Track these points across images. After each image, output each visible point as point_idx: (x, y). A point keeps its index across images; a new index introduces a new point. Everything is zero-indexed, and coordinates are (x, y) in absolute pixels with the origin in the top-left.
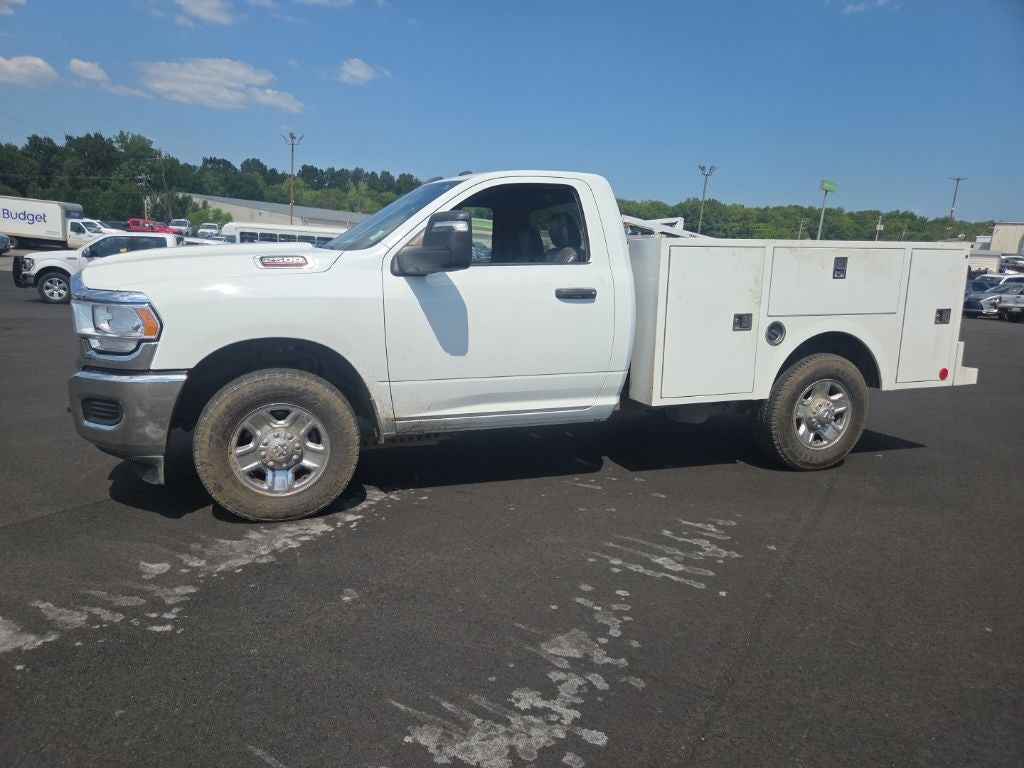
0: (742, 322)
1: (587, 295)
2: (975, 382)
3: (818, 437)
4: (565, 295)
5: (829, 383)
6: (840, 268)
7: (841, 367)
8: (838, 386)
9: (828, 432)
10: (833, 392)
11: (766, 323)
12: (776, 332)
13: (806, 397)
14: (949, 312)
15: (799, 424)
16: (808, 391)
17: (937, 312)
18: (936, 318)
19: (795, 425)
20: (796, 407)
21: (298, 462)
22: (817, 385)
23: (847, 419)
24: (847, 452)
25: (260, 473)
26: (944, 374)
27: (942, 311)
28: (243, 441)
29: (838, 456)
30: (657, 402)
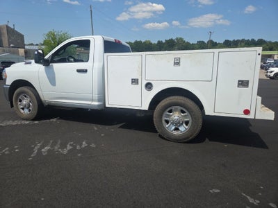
0: (135, 81)
1: (85, 71)
2: (273, 119)
3: (177, 129)
4: (79, 71)
5: (179, 108)
7: (183, 102)
8: (184, 110)
10: (183, 112)
11: (145, 82)
12: (149, 86)
13: (170, 111)
14: (247, 82)
15: (167, 122)
16: (169, 109)
17: (239, 81)
18: (239, 84)
19: (164, 122)
20: (164, 115)
21: (28, 108)
22: (173, 108)
23: (190, 124)
24: (191, 138)
25: (23, 109)
26: (247, 112)
27: (242, 81)
28: (20, 101)
29: (185, 139)
30: (107, 106)
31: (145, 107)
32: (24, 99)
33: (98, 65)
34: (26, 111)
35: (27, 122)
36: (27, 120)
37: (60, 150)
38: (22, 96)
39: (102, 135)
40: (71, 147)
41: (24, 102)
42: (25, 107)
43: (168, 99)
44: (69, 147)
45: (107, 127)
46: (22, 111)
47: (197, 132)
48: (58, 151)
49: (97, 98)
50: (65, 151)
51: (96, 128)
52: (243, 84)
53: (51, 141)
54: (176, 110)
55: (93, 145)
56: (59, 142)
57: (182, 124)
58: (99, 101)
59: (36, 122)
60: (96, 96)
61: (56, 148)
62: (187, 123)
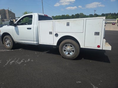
0: (51, 33)
1: (30, 29)
3: (69, 54)
4: (28, 29)
6: (68, 24)
8: (72, 45)
9: (71, 54)
11: (55, 33)
12: (56, 35)
13: (66, 46)
14: (99, 33)
15: (65, 51)
16: (65, 45)
17: (95, 32)
18: (95, 34)
19: (63, 51)
20: (63, 48)
21: (9, 44)
22: (67, 45)
23: (74, 52)
24: (75, 58)
25: (7, 45)
26: (99, 46)
27: (96, 32)
28: (6, 41)
29: (72, 58)
30: (40, 43)
31: (55, 44)
32: (7, 41)
33: (35, 26)
34: (9, 45)
35: (8, 50)
36: (9, 49)
37: (18, 62)
38: (6, 39)
39: (38, 56)
40: (23, 61)
41: (8, 42)
42: (8, 44)
43: (65, 40)
44: (22, 61)
45: (41, 53)
46: (7, 46)
47: (77, 55)
48: (17, 63)
49: (36, 40)
50: (20, 63)
51: (36, 53)
52: (97, 34)
53: (15, 59)
54: (68, 45)
55: (32, 61)
56: (19, 59)
57: (71, 52)
58: (36, 41)
59: (13, 50)
60: (35, 40)
61: (16, 61)
62: (73, 51)
